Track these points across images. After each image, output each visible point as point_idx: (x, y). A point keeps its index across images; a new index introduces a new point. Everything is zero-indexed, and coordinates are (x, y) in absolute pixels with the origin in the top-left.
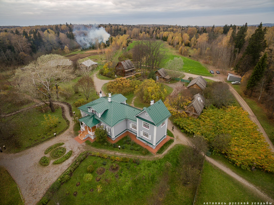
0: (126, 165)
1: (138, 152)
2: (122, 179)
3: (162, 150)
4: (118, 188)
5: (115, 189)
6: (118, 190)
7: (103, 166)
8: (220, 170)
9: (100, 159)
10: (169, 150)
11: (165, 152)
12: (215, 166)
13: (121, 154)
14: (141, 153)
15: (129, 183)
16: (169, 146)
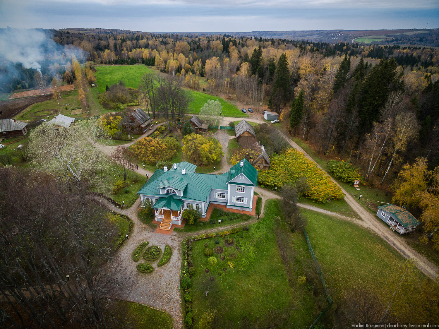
0: (238, 235)
1: (239, 220)
2: (243, 249)
3: (259, 210)
4: (246, 257)
5: (243, 259)
6: (247, 259)
7: (217, 245)
8: (310, 210)
9: (209, 241)
10: (264, 208)
11: (262, 211)
12: (305, 209)
13: (224, 228)
14: (243, 220)
15: (252, 249)
16: (261, 205)
